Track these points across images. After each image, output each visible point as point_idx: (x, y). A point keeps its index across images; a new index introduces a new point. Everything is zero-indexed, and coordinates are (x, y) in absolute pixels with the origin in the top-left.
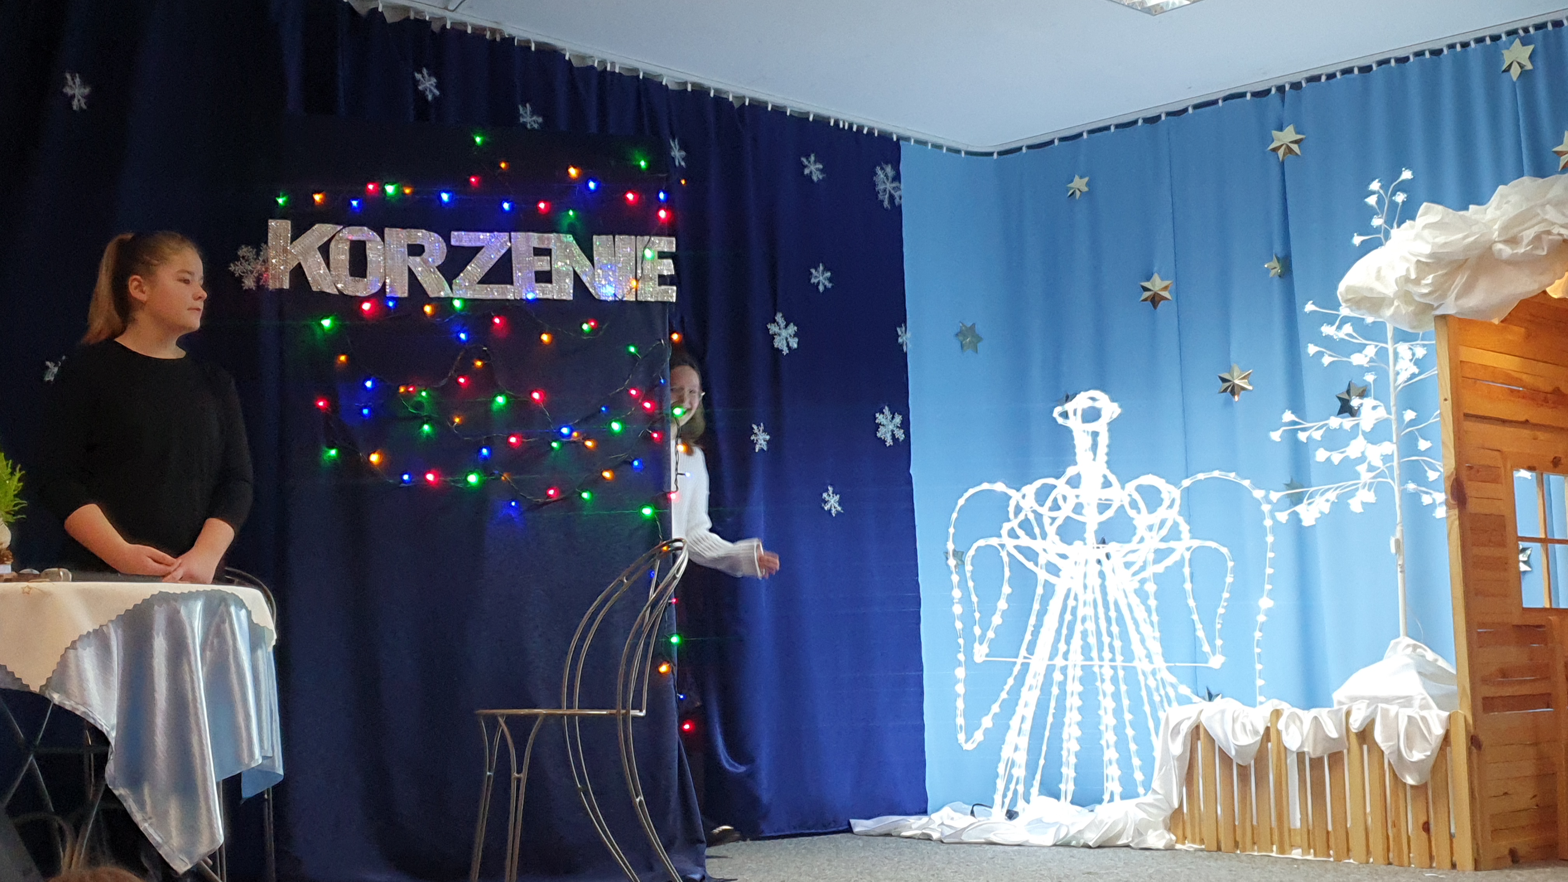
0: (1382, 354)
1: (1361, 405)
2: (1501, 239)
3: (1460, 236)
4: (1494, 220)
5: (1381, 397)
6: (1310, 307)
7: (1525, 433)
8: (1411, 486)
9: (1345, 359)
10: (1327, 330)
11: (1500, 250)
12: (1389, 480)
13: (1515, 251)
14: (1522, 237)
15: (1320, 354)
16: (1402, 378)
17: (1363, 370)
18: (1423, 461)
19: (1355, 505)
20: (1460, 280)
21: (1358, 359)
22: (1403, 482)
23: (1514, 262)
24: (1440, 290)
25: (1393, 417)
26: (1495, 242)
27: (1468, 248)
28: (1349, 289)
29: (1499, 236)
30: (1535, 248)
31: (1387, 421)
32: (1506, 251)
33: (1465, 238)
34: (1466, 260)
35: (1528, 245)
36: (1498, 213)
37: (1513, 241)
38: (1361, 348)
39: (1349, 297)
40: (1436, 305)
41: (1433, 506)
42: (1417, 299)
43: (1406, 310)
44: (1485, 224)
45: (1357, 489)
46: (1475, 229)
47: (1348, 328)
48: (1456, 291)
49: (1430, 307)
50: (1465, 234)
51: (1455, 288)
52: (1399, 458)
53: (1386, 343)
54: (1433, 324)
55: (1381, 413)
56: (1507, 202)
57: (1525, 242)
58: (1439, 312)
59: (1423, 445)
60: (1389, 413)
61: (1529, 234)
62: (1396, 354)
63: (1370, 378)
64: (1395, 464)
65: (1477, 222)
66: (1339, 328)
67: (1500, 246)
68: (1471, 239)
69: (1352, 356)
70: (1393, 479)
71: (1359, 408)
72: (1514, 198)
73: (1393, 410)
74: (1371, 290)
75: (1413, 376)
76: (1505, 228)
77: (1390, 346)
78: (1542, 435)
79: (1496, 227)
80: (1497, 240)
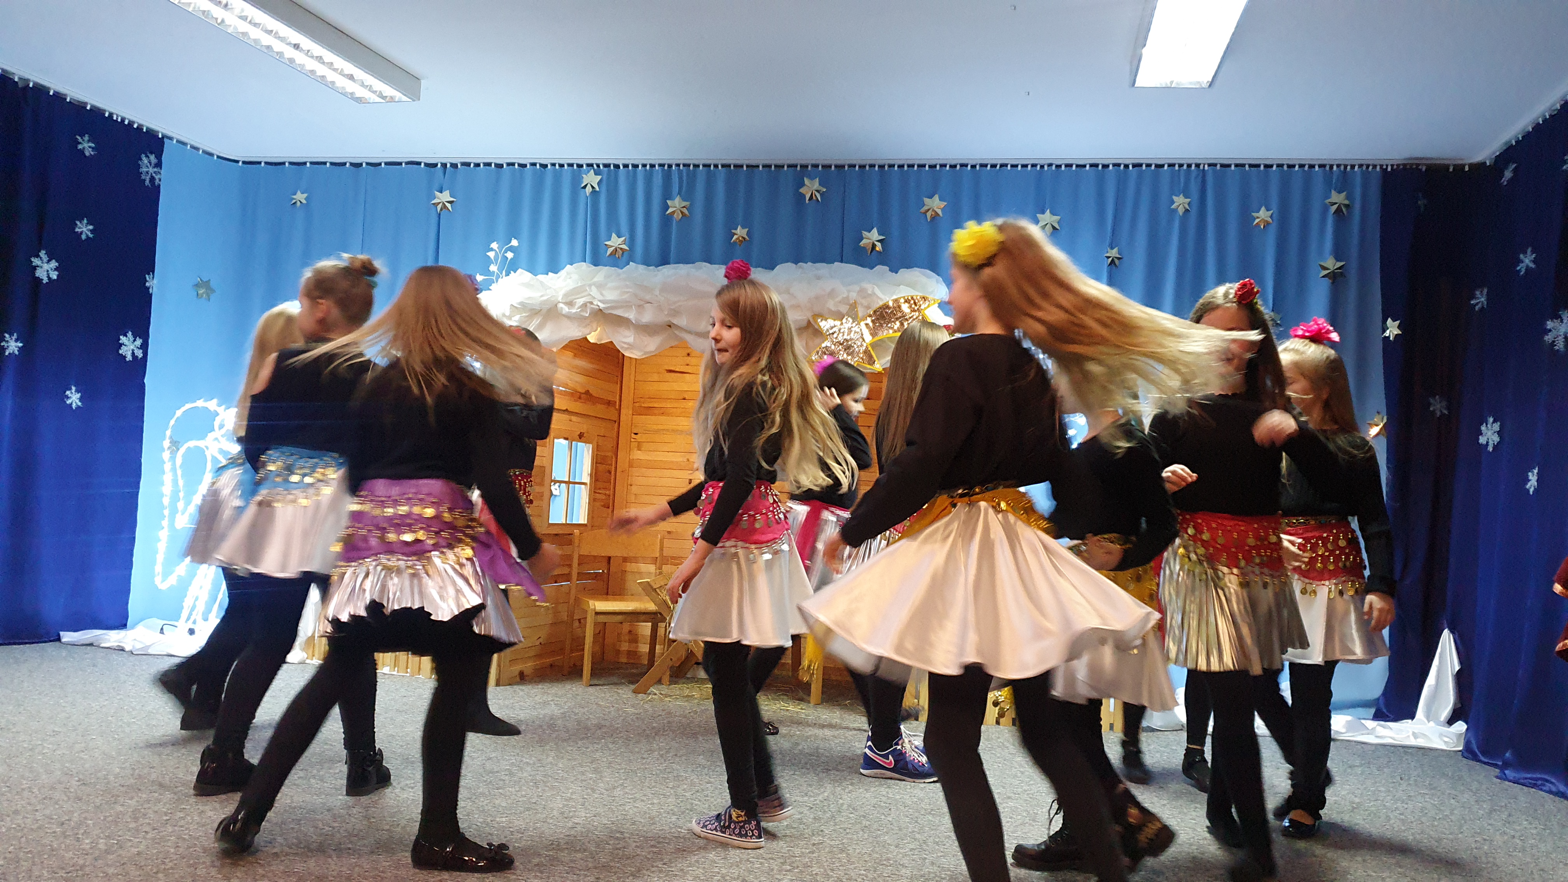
2: (564, 301)
11: (562, 307)
13: (570, 311)
14: (576, 303)
29: (562, 299)
30: (582, 311)
32: (565, 309)
33: (541, 296)
35: (578, 308)
36: (564, 282)
37: (570, 304)
46: (549, 289)
57: (577, 306)
61: (579, 301)
65: (551, 285)
67: (562, 305)
68: (546, 298)
72: (574, 276)
76: (567, 294)
78: (573, 419)
79: (562, 291)
80: (560, 301)
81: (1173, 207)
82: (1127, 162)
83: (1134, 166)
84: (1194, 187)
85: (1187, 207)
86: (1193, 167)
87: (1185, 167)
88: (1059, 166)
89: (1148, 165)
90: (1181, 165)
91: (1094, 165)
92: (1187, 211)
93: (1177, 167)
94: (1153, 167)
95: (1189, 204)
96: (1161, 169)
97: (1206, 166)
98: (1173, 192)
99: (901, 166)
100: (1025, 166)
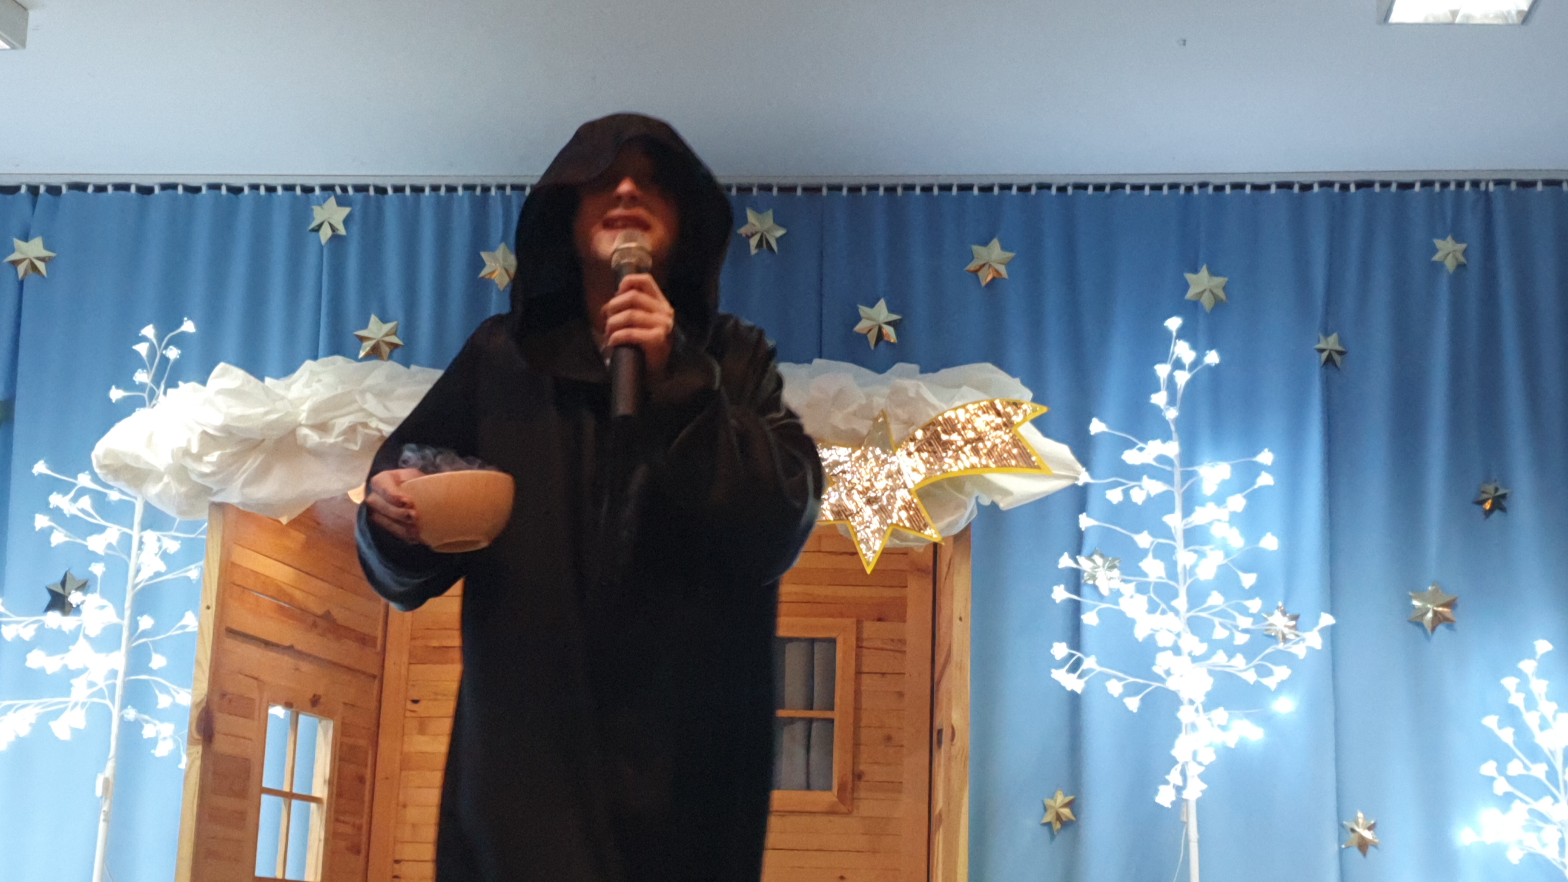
0: (126, 540)
1: (83, 603)
2: (310, 422)
3: (261, 410)
4: (302, 400)
5: (115, 596)
6: (40, 468)
7: (287, 661)
8: (131, 714)
9: (79, 541)
10: (56, 500)
11: (306, 436)
12: (107, 702)
13: (323, 440)
14: (334, 425)
15: (51, 530)
16: (145, 574)
17: (94, 557)
18: (155, 682)
19: (61, 729)
20: (252, 463)
21: (96, 543)
22: (123, 707)
23: (318, 453)
24: (225, 471)
25: (126, 622)
26: (300, 425)
27: (270, 425)
28: (108, 453)
29: (308, 418)
30: (346, 440)
31: (119, 628)
32: (313, 438)
33: (267, 413)
34: (263, 440)
35: (338, 436)
36: (308, 392)
37: (322, 428)
38: (101, 529)
39: (107, 462)
40: (215, 489)
41: (154, 742)
42: (194, 477)
43: (177, 489)
44: (291, 402)
45: (65, 709)
46: (279, 405)
47: (85, 502)
48: (244, 476)
49: (207, 491)
50: (267, 409)
51: (244, 472)
52: (127, 674)
53: (131, 527)
54: (207, 511)
55: (110, 615)
56: (319, 381)
57: (337, 431)
58: (218, 499)
59: (158, 661)
60: (121, 615)
61: (342, 423)
62: (141, 543)
63: (98, 569)
64: (119, 682)
65: (283, 398)
66: (75, 500)
67: (305, 431)
68: (273, 417)
69: (89, 538)
70: (113, 703)
71: (78, 606)
72: (328, 378)
73: (127, 613)
74: (137, 458)
75: (158, 574)
76: (315, 410)
77: (135, 533)
78: (306, 667)
79: (306, 407)
80: (303, 422)
81: (1436, 258)
82: (1345, 179)
83: (1360, 185)
84: (1472, 224)
85: (1462, 259)
86: (1467, 187)
87: (1453, 187)
88: (1219, 188)
89: (1385, 185)
90: (1445, 184)
91: (1284, 186)
92: (1461, 267)
93: (1437, 187)
94: (1394, 188)
95: (1465, 253)
96: (1407, 192)
97: (1491, 187)
98: (1434, 233)
99: (927, 189)
100: (1157, 188)
